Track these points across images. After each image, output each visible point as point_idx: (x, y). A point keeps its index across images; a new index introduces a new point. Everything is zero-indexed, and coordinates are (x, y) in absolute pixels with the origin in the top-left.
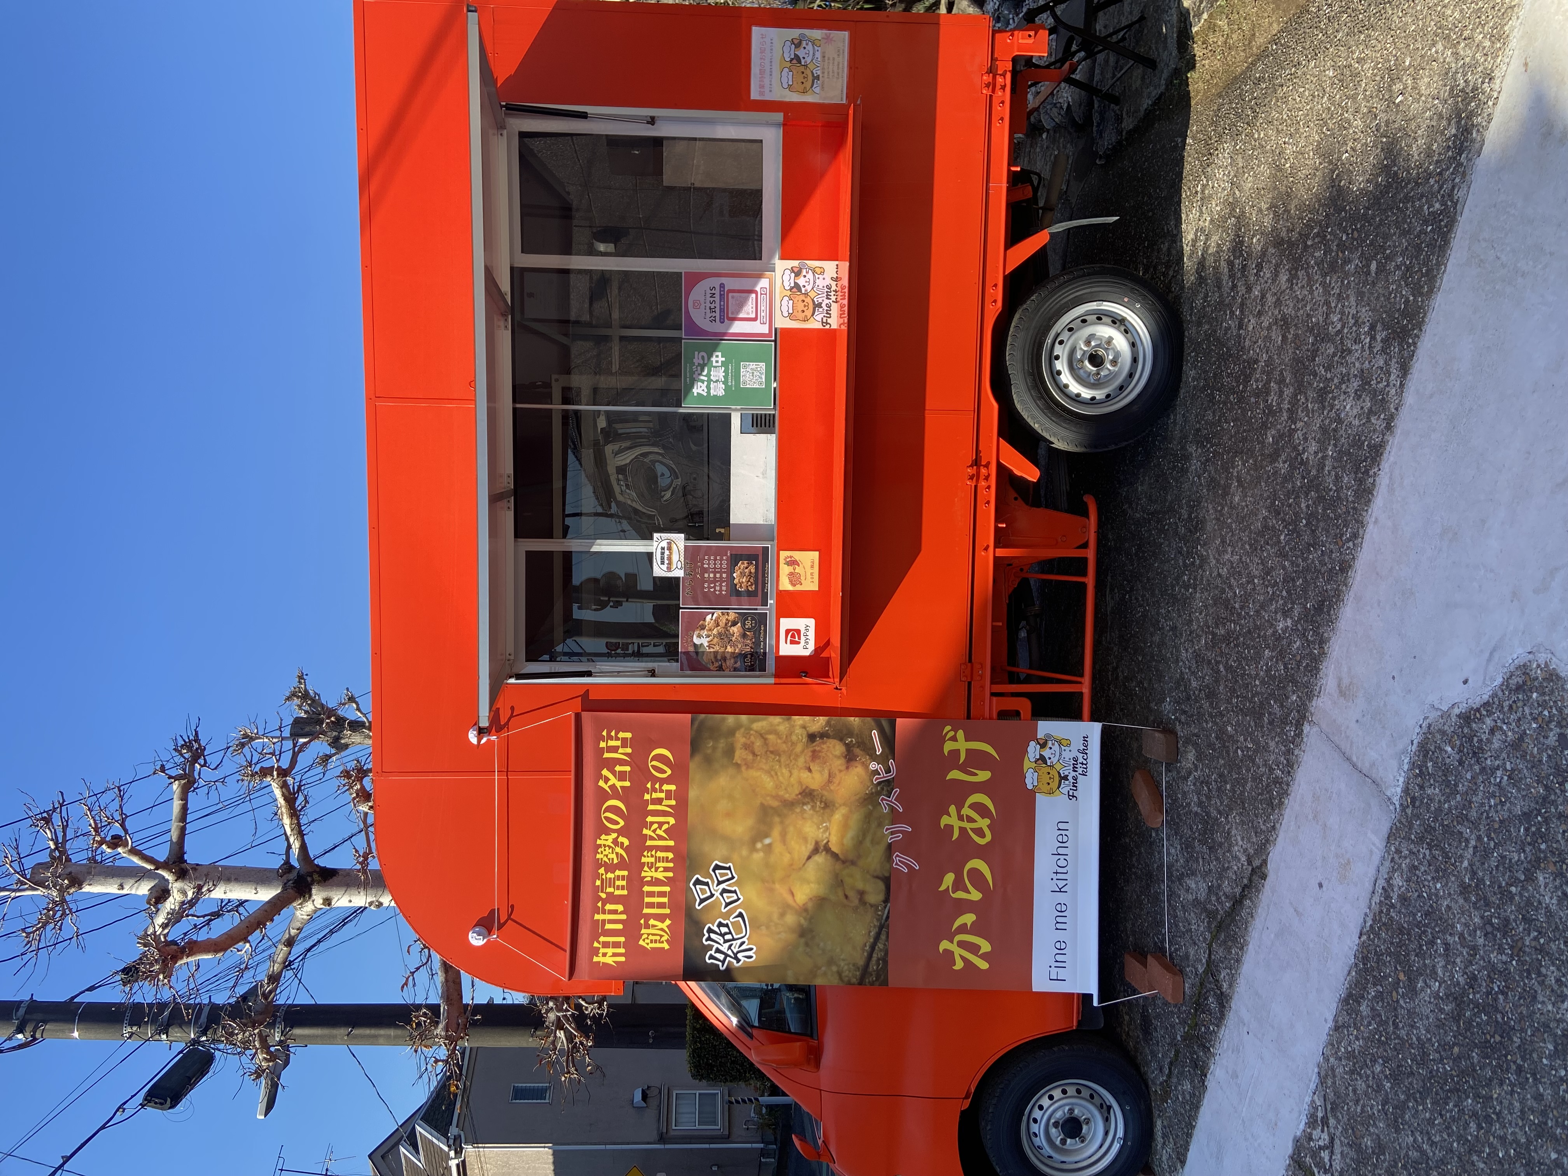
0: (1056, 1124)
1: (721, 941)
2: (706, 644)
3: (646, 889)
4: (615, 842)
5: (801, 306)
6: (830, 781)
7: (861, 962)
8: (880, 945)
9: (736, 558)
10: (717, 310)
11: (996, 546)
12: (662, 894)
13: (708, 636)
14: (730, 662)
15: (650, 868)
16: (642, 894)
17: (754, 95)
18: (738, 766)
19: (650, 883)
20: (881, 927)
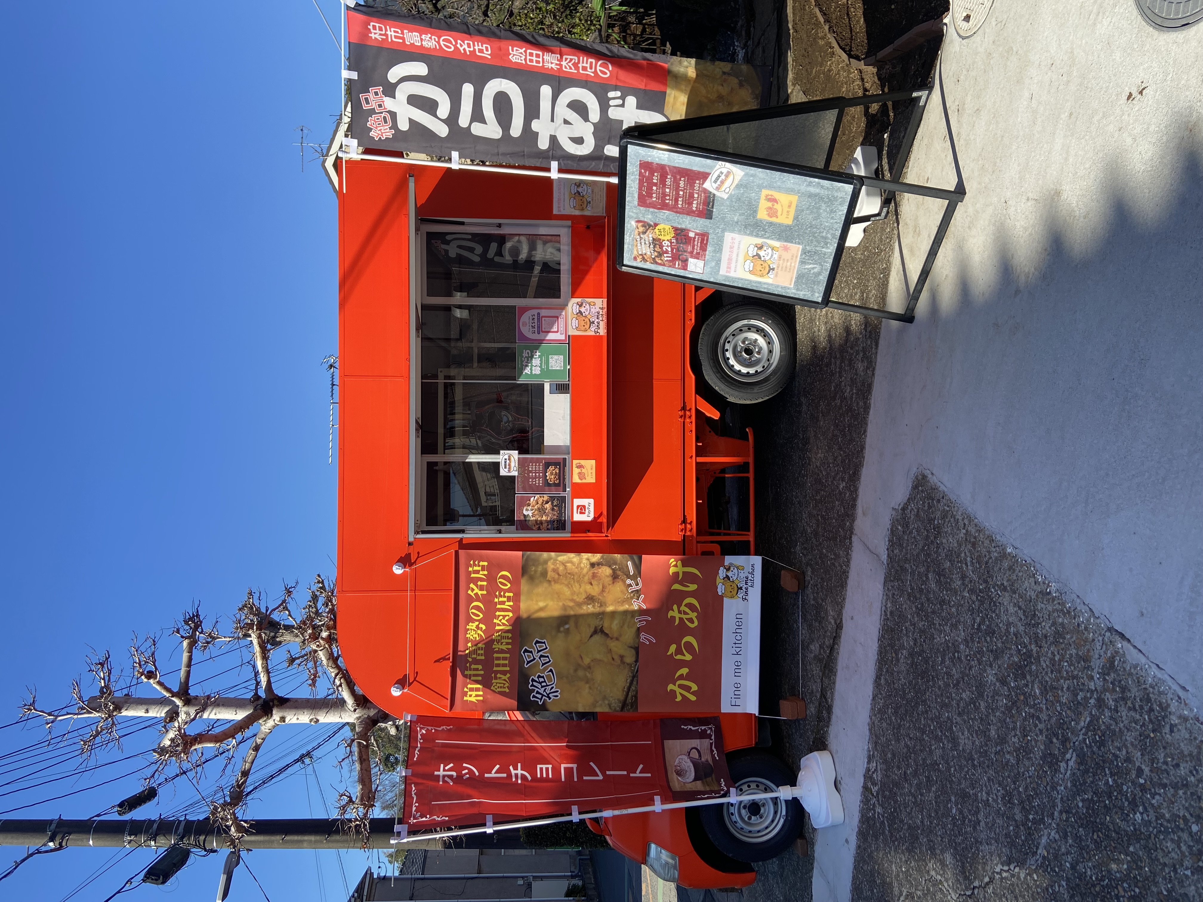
0: (745, 807)
1: (540, 687)
2: (531, 515)
3: (495, 655)
4: (477, 627)
5: (583, 323)
6: (603, 591)
7: (622, 698)
8: (633, 688)
9: (547, 465)
10: (536, 327)
11: (697, 456)
12: (505, 659)
13: (532, 510)
14: (545, 525)
15: (498, 643)
16: (493, 659)
17: (555, 212)
18: (549, 581)
19: (497, 652)
20: (634, 677)
